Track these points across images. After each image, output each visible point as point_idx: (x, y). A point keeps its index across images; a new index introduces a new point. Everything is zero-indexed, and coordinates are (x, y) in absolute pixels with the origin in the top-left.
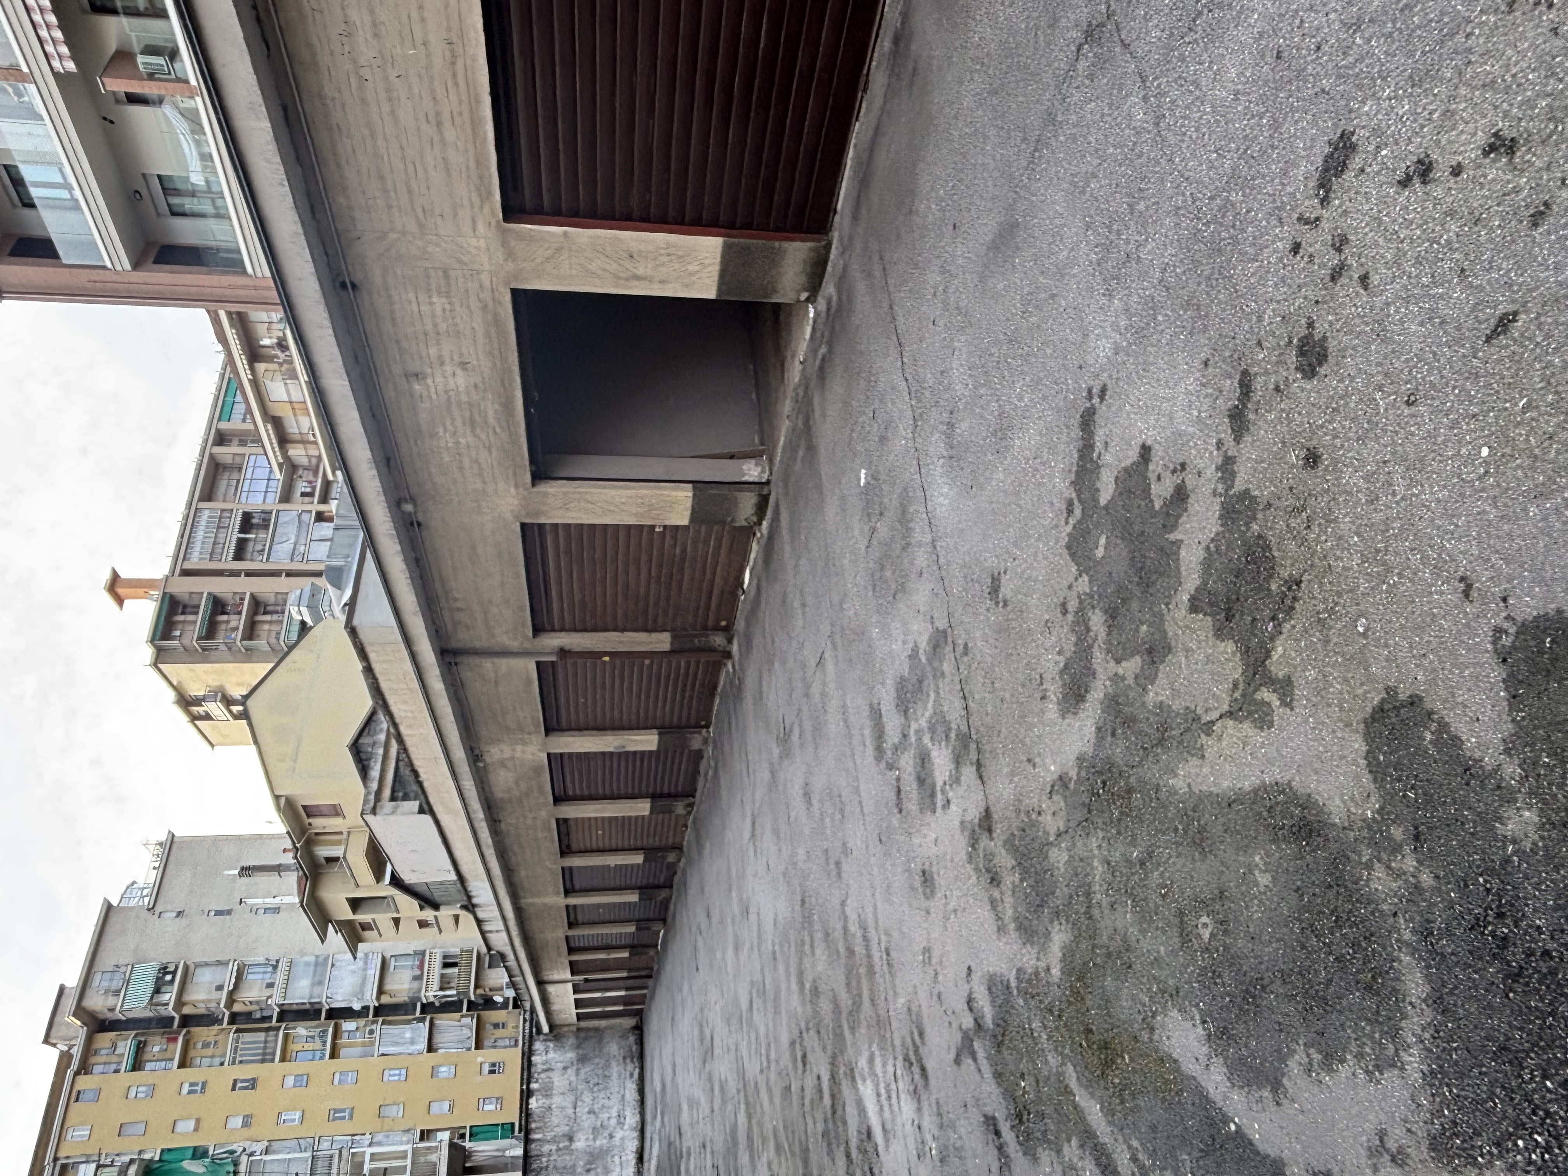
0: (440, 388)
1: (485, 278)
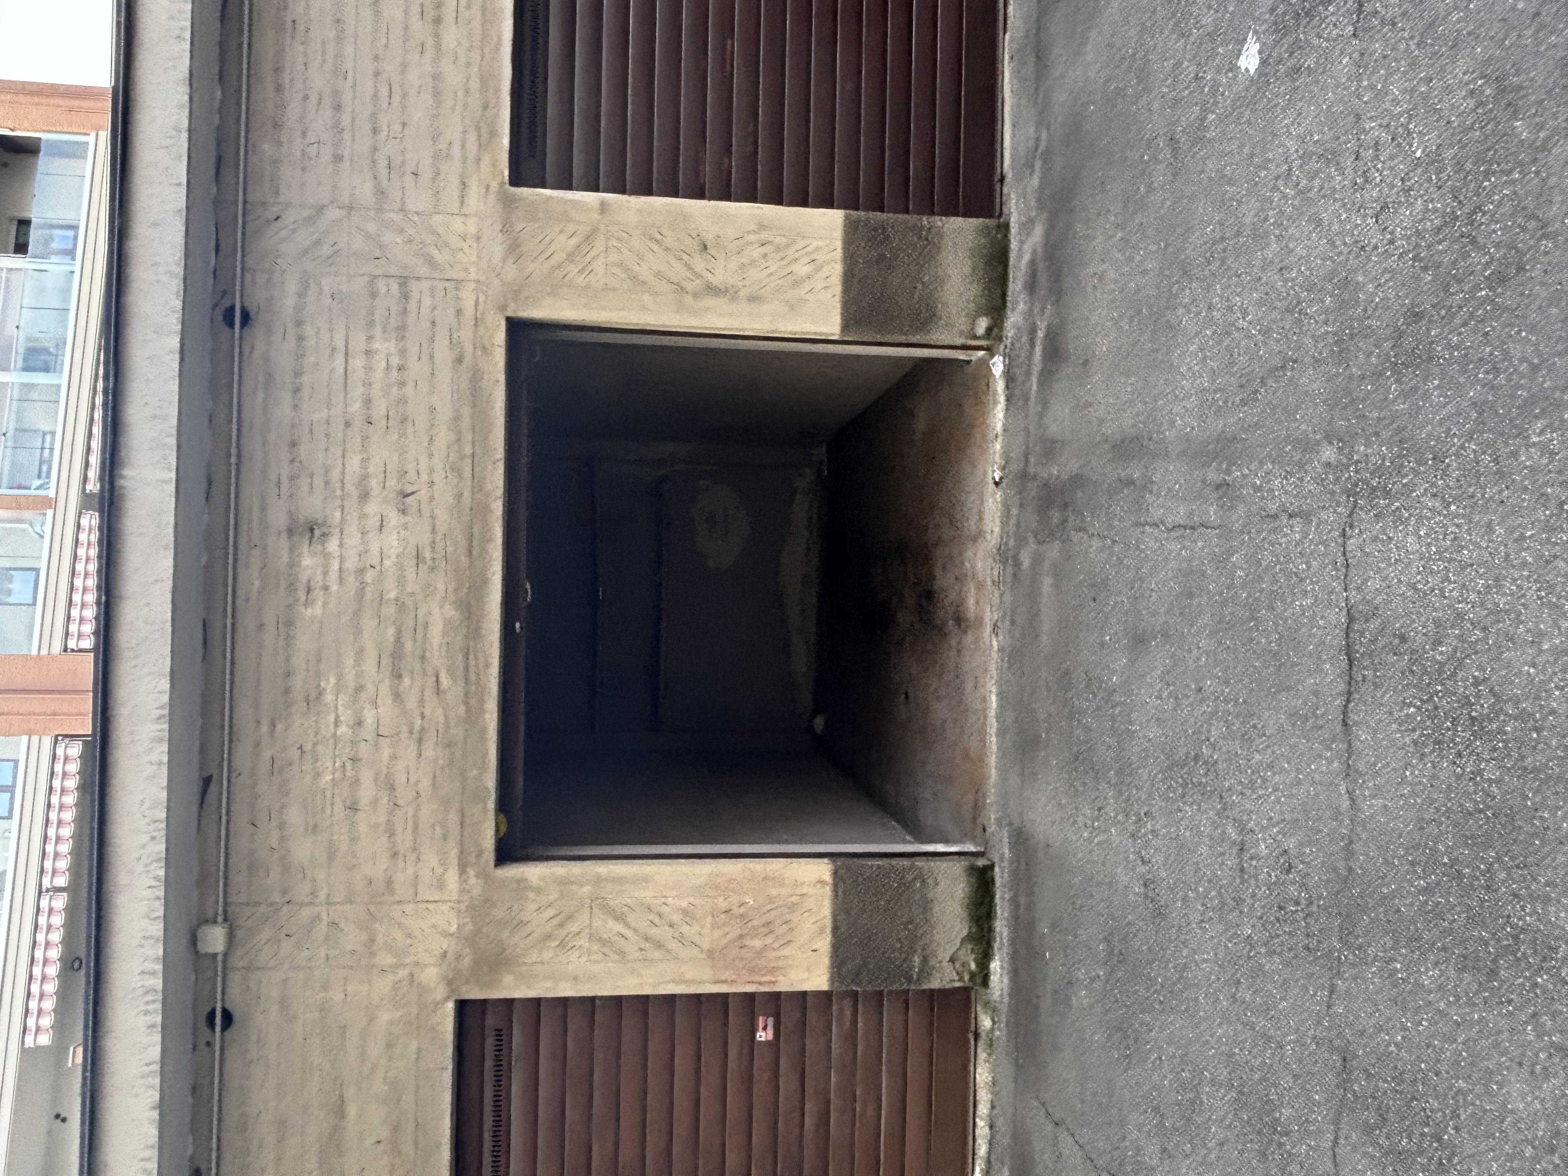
0: (351, 564)
1: (468, 298)
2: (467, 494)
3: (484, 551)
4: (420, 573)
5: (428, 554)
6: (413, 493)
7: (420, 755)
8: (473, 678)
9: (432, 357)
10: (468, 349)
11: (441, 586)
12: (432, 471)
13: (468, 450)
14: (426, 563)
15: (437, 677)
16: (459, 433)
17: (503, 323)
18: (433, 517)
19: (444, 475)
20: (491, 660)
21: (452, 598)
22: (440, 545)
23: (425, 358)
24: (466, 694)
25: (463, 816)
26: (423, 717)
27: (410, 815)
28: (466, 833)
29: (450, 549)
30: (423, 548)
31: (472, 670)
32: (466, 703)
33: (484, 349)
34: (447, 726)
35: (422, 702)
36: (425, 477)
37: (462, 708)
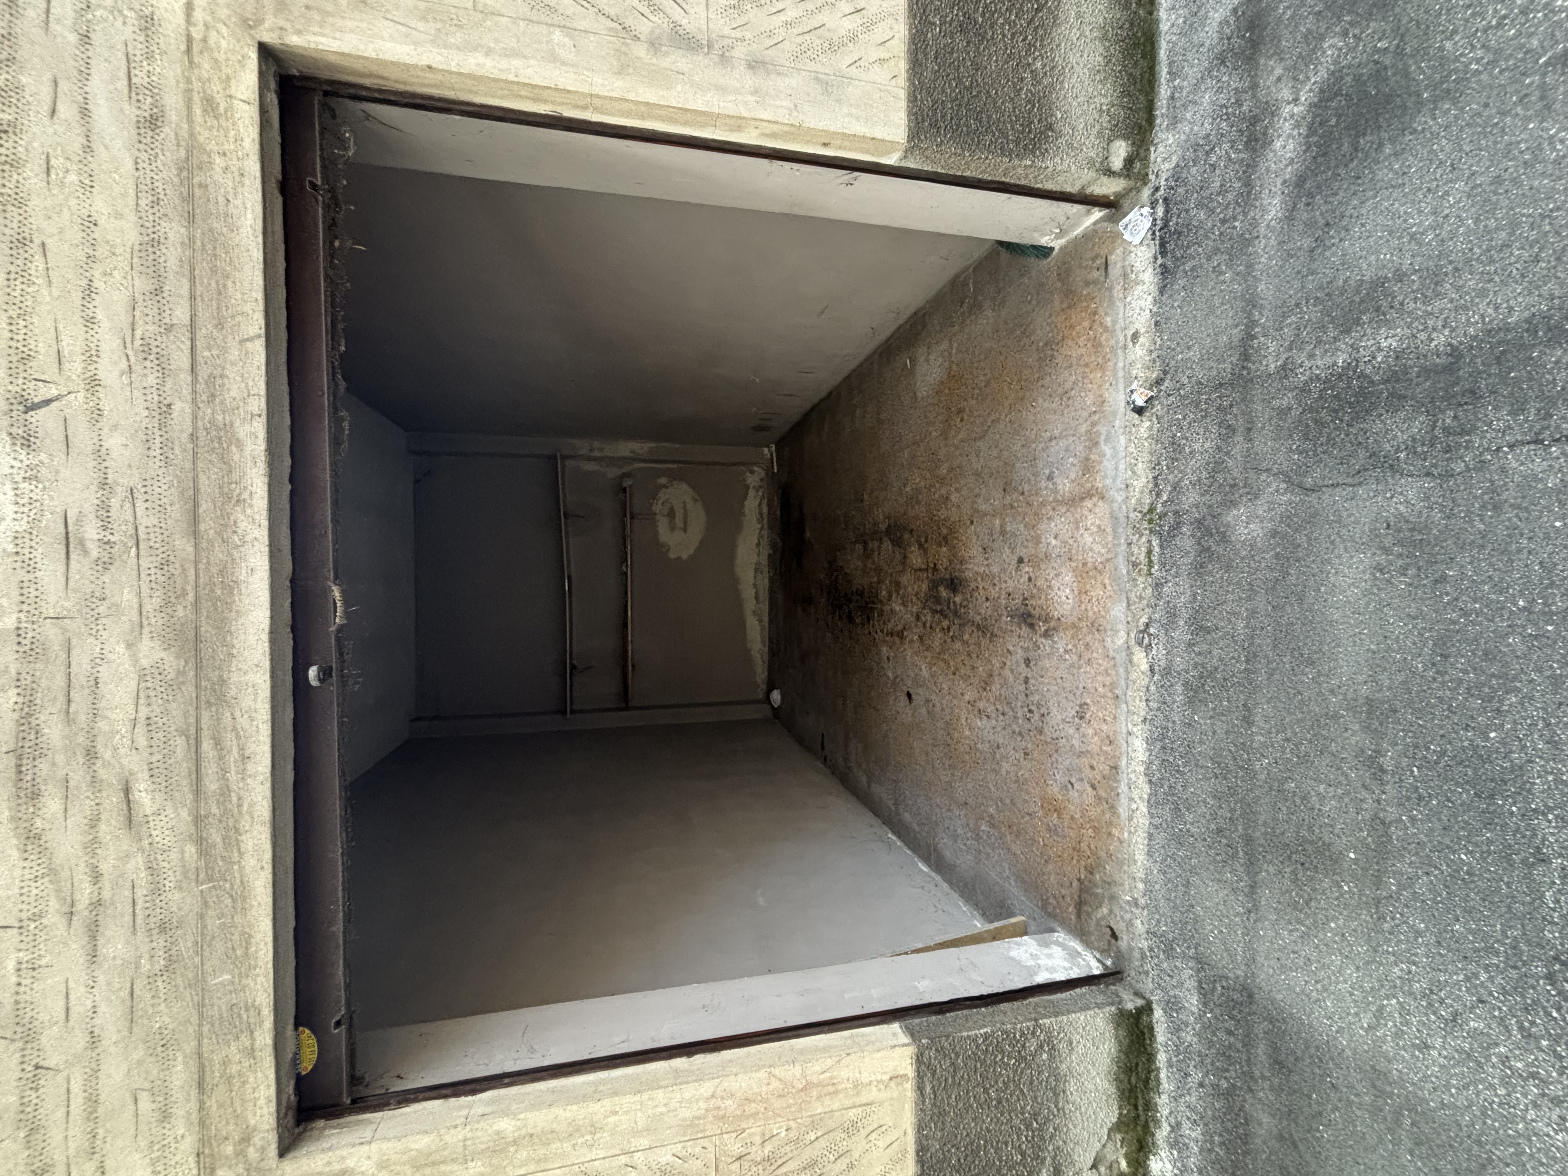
2: (181, 408)
3: (226, 526)
4: (74, 576)
5: (91, 532)
6: (47, 402)
7: (93, 956)
8: (211, 785)
9: (85, 112)
10: (173, 101)
11: (128, 597)
12: (92, 356)
13: (181, 314)
14: (86, 552)
15: (127, 791)
16: (157, 275)
17: (253, 55)
18: (99, 454)
19: (124, 365)
20: (251, 748)
21: (157, 621)
22: (120, 512)
23: (66, 110)
24: (198, 820)
25: (202, 1068)
26: (96, 876)
27: (76, 1087)
28: (212, 1104)
29: (146, 521)
30: (79, 521)
31: (210, 770)
32: (200, 840)
33: (210, 105)
34: (156, 890)
35: (92, 846)
36: (75, 367)
37: (191, 850)
